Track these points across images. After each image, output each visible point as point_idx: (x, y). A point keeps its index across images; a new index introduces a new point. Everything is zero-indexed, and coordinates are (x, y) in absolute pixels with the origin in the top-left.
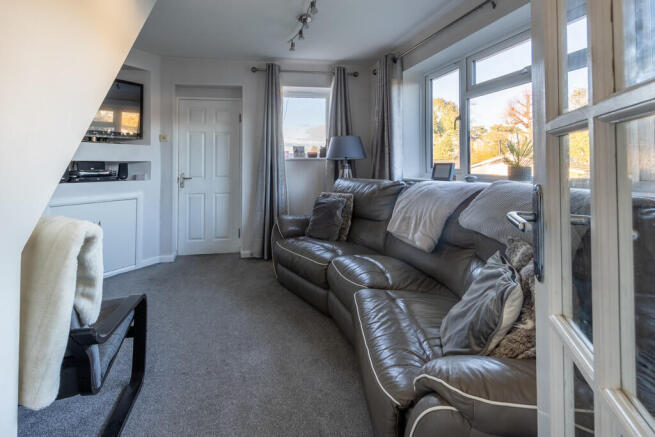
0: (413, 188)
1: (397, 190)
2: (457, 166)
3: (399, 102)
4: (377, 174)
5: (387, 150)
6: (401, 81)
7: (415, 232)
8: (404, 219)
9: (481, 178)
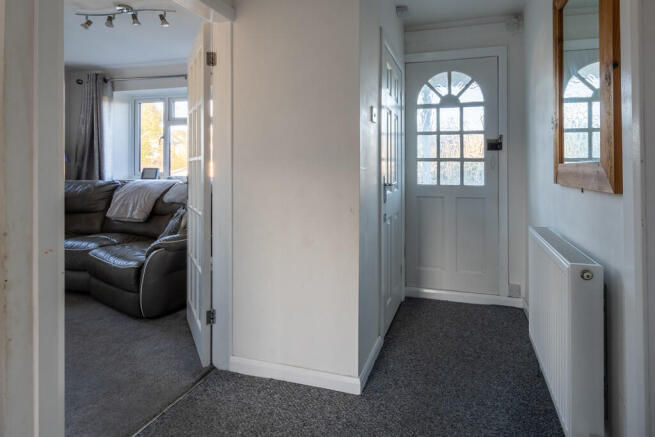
0: (127, 185)
1: (114, 187)
2: (161, 170)
3: (109, 117)
4: (84, 175)
5: (96, 155)
6: (111, 98)
7: (133, 210)
8: (123, 204)
9: (177, 178)
